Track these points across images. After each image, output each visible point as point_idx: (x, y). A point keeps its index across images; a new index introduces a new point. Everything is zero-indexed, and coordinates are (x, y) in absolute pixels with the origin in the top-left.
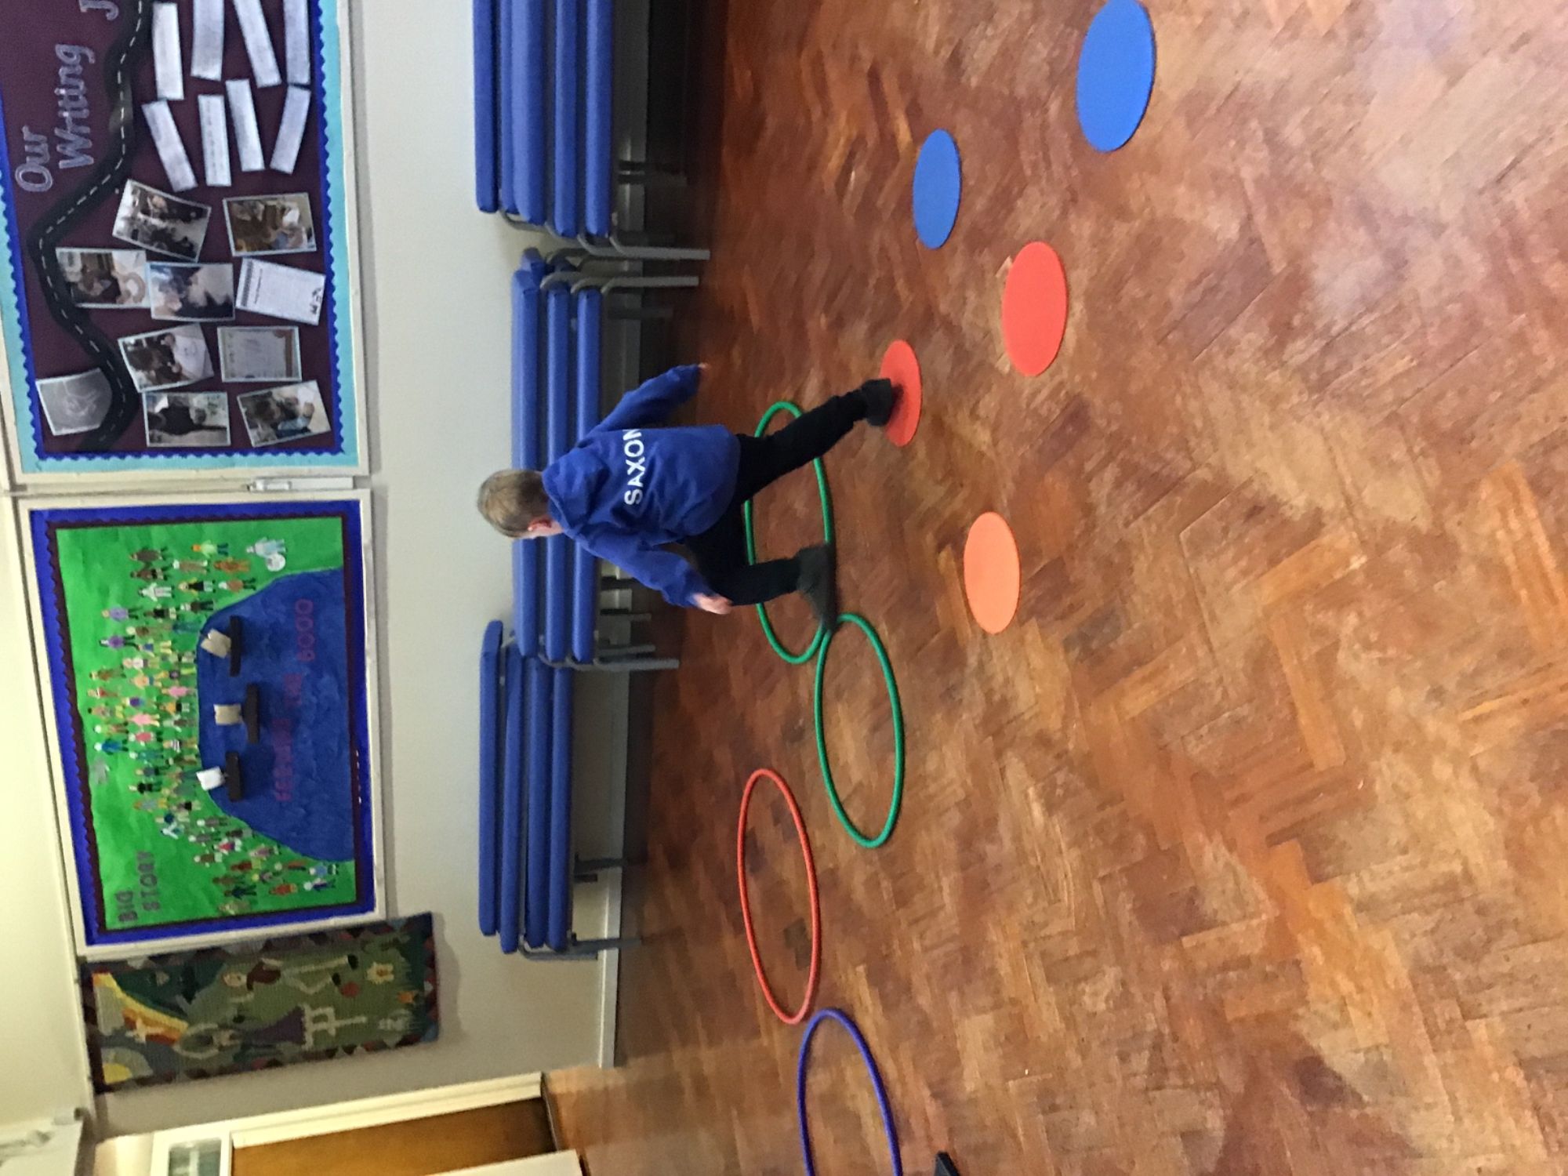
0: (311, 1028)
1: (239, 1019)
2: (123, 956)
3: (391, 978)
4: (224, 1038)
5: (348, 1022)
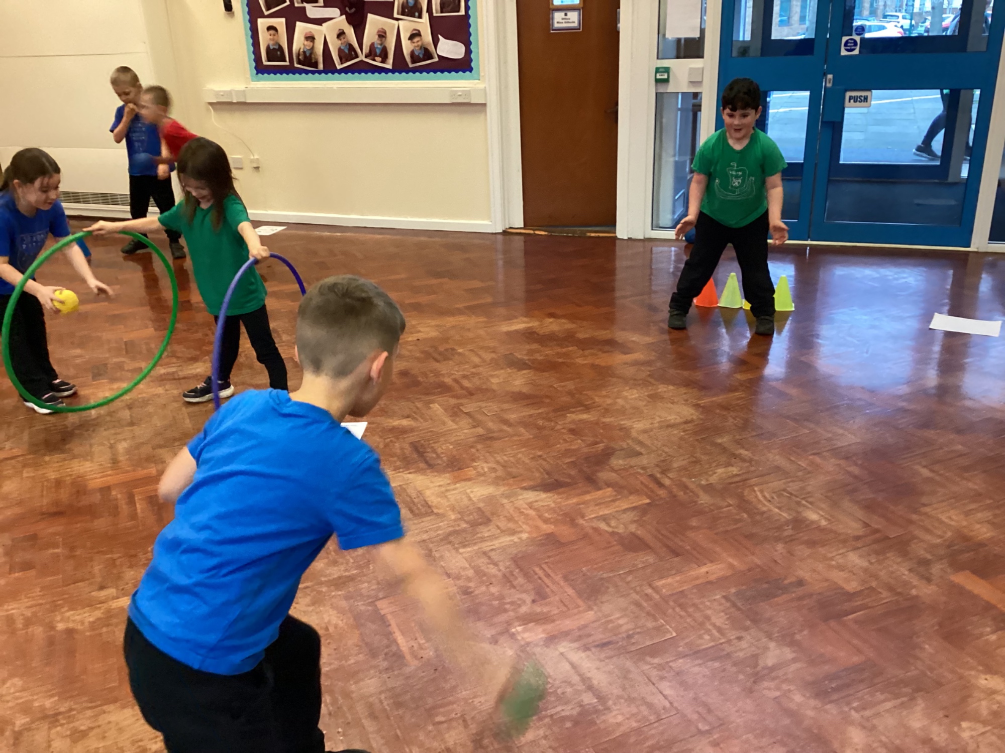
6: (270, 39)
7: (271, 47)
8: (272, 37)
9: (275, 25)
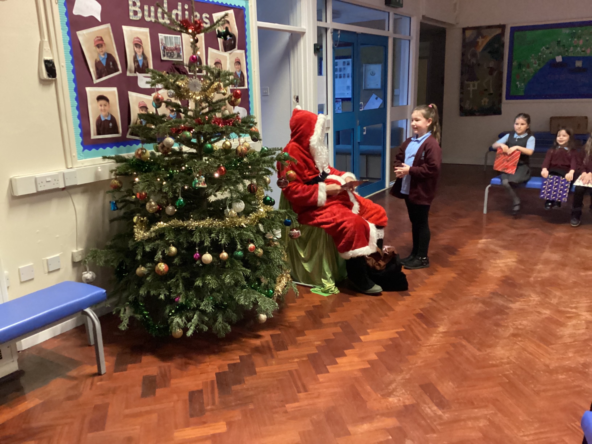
0: (471, 83)
1: (479, 65)
2: (505, 36)
3: (483, 104)
4: (474, 61)
5: (471, 92)
6: (101, 110)
7: (103, 119)
8: (103, 108)
9: (105, 95)
